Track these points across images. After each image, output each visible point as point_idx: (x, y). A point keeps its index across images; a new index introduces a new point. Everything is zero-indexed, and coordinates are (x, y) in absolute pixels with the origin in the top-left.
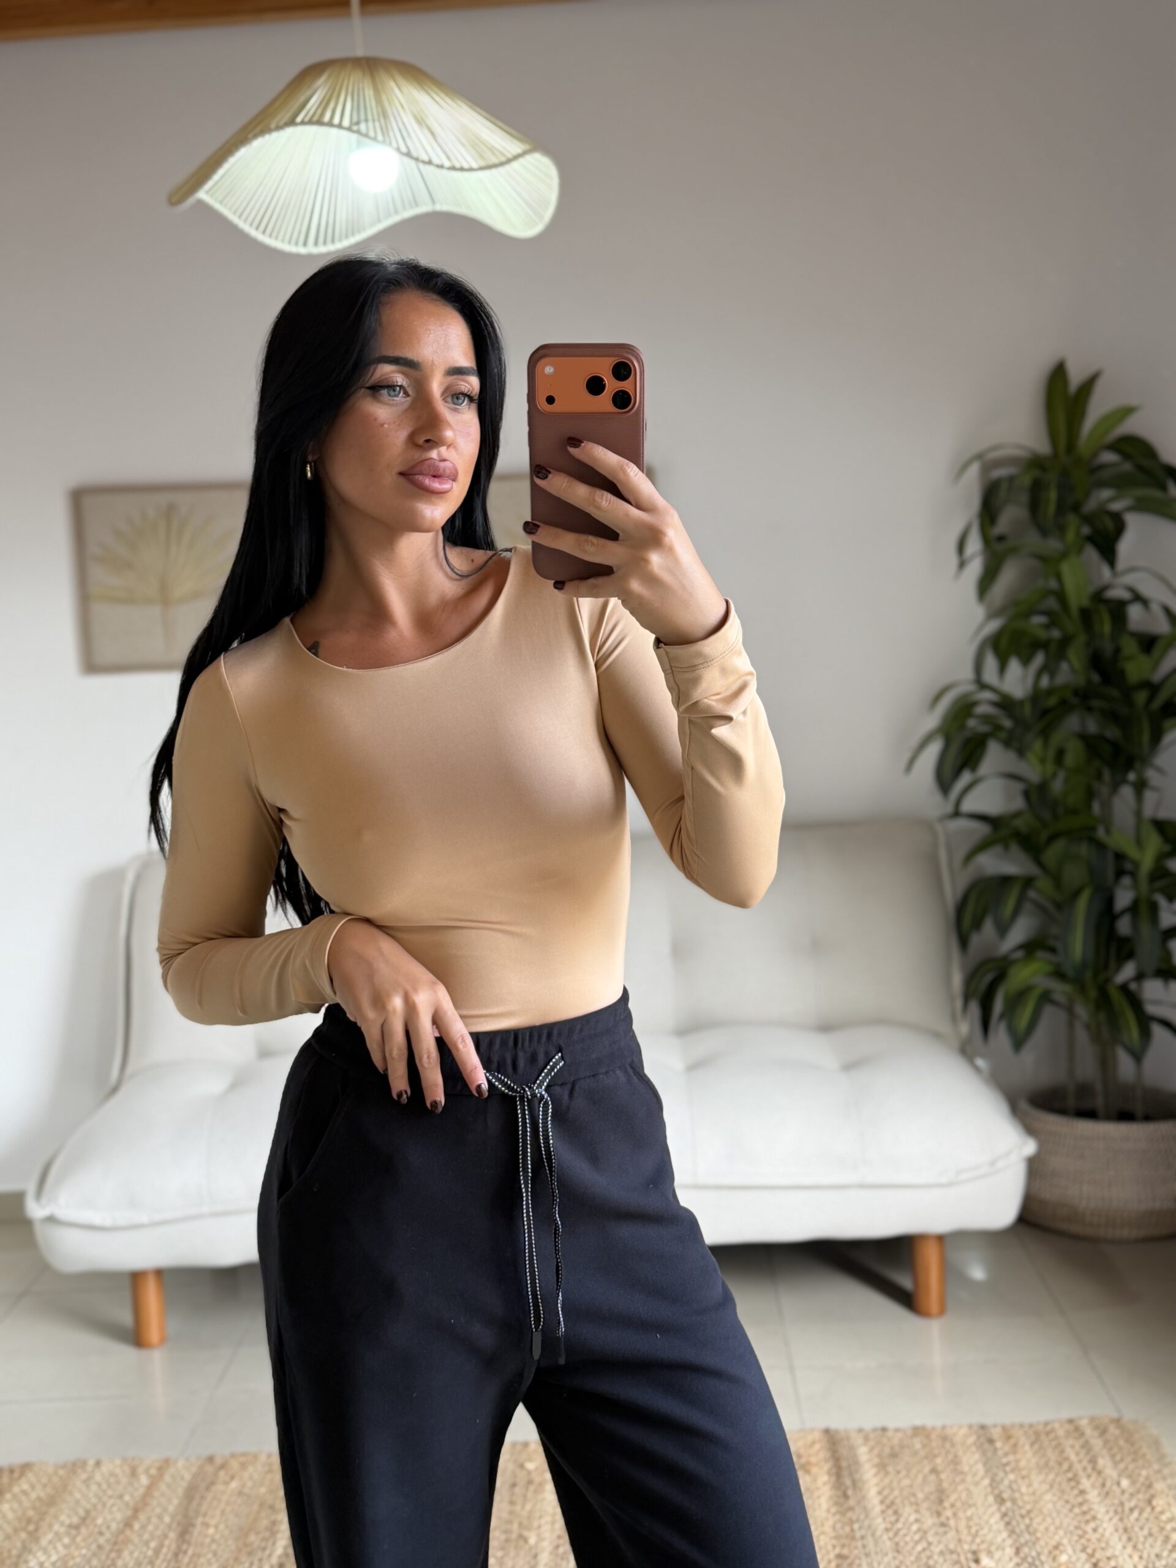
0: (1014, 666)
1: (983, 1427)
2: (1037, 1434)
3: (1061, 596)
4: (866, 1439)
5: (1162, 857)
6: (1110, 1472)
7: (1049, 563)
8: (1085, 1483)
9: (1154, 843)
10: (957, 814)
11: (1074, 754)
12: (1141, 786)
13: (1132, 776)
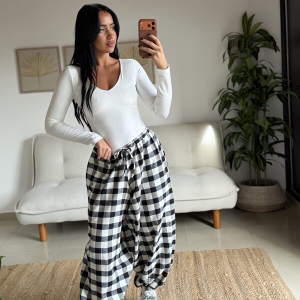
0: (237, 84)
1: (228, 250)
2: (240, 251)
3: (246, 67)
4: (202, 253)
5: (269, 126)
6: (255, 258)
7: (243, 60)
8: (249, 260)
9: (267, 123)
10: (224, 119)
11: (250, 103)
12: (265, 110)
13: (262, 108)
